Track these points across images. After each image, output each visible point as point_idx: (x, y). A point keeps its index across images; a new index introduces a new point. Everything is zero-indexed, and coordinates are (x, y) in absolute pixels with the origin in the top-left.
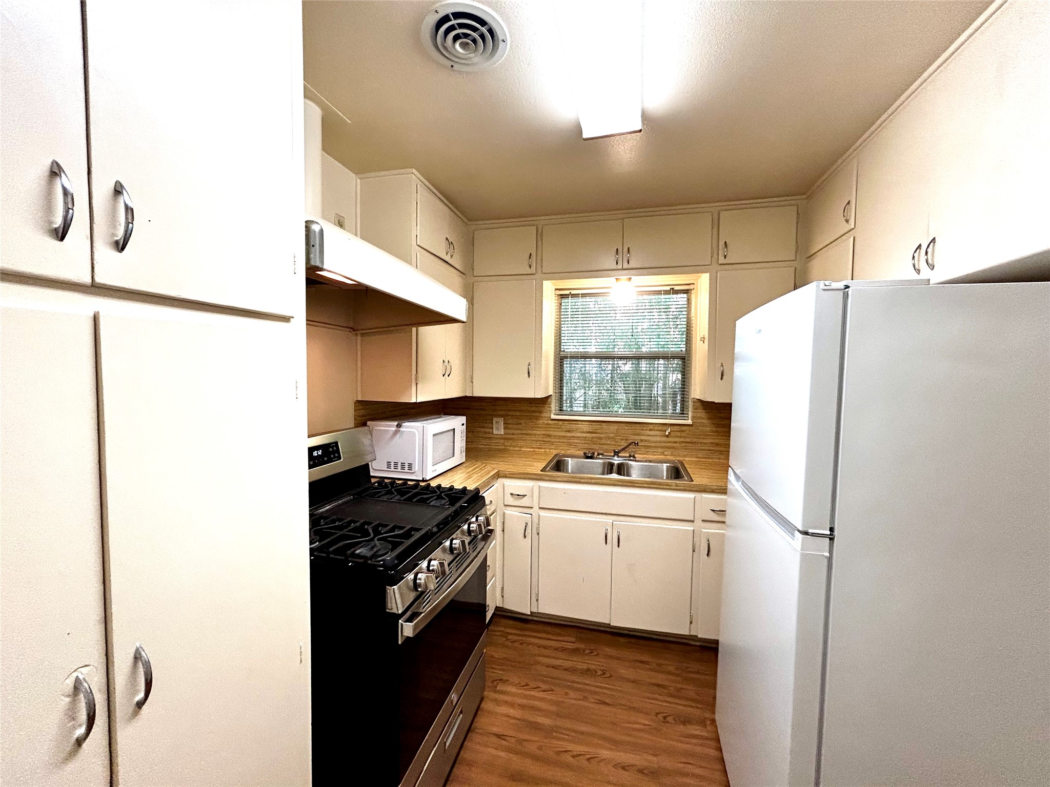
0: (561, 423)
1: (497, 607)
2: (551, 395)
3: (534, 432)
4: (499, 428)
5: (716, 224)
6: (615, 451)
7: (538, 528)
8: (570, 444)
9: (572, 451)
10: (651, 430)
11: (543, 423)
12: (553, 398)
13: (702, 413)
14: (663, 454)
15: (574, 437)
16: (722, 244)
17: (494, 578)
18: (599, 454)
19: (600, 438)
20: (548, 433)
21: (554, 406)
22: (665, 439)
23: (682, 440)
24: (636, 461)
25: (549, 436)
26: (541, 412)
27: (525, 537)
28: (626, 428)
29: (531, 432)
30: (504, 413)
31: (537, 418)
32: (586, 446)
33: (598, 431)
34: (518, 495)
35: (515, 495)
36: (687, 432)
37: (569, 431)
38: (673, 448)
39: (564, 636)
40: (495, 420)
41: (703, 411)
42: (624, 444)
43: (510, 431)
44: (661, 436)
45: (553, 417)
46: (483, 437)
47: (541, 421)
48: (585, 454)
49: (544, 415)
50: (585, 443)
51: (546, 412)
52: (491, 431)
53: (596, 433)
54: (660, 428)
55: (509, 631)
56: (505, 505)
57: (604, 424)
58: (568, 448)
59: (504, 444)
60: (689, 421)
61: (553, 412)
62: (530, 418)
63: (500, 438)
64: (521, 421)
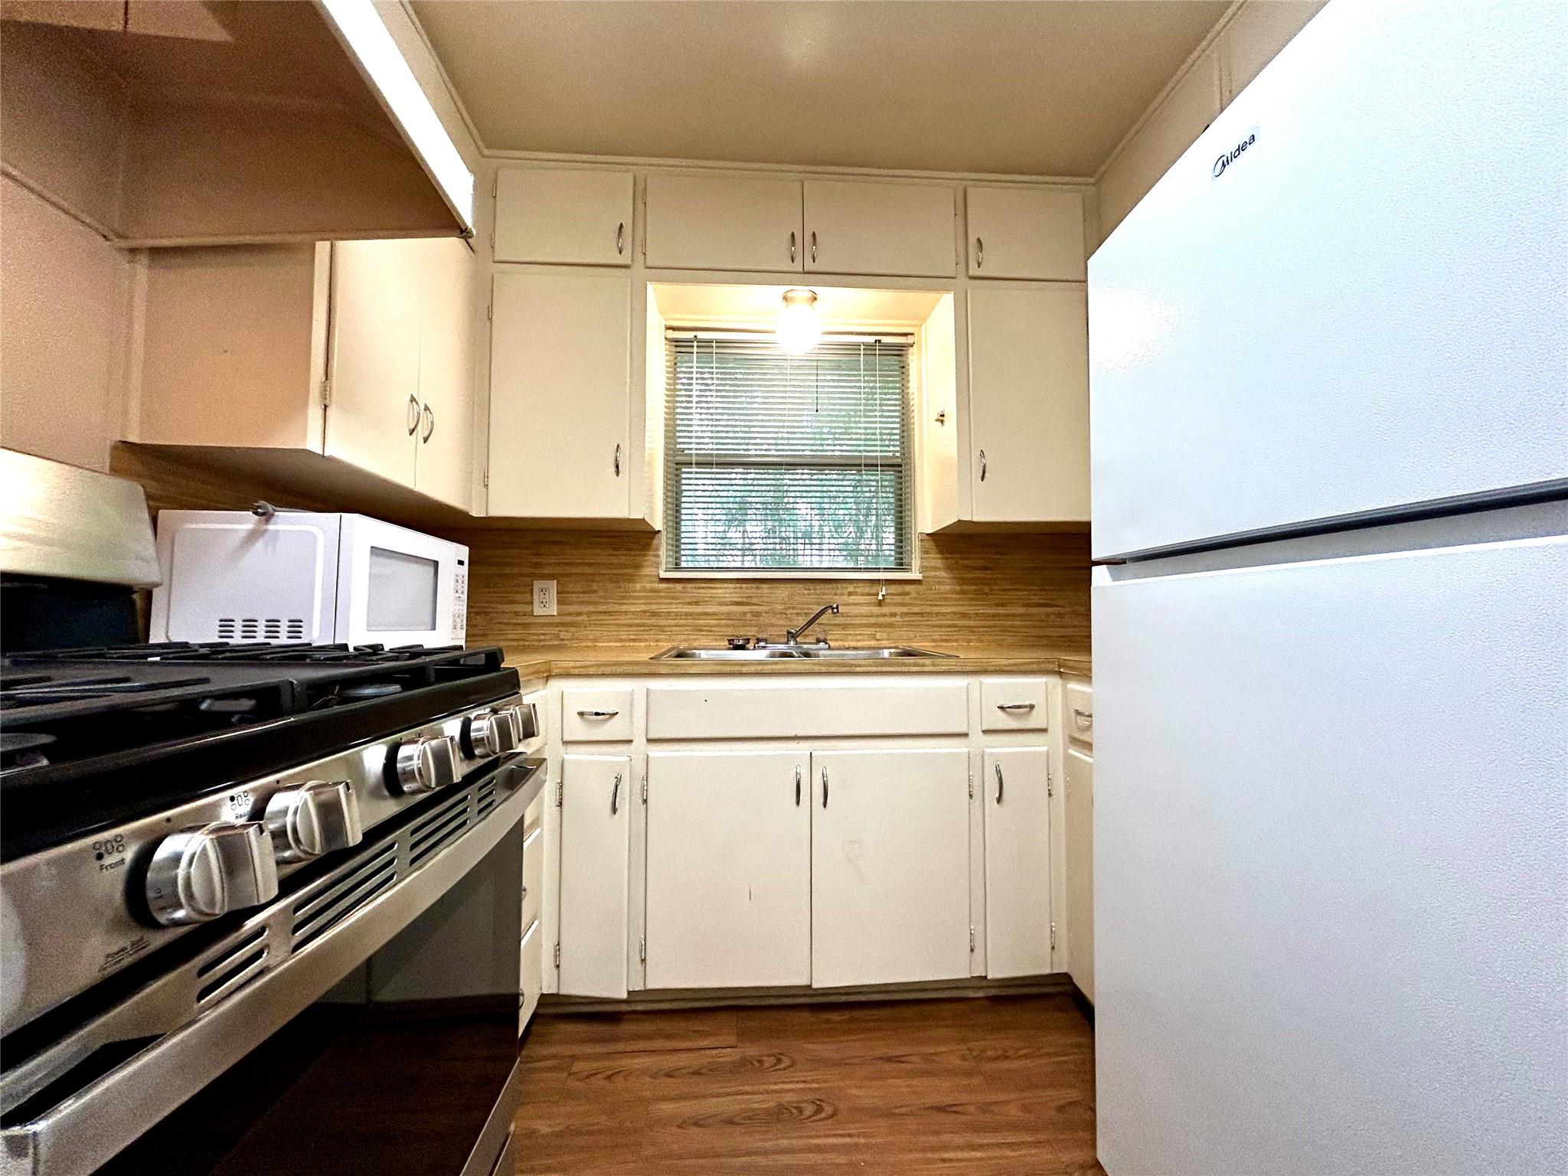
0: (679, 587)
1: (542, 995)
2: (659, 531)
3: (624, 608)
4: (546, 602)
5: (963, 208)
6: (789, 633)
7: (644, 790)
8: (699, 629)
9: (704, 642)
10: (850, 594)
11: (644, 590)
12: (664, 533)
13: (936, 560)
14: (873, 637)
15: (706, 614)
16: (972, 241)
17: (536, 923)
18: (759, 640)
19: (758, 614)
20: (654, 607)
21: (663, 548)
22: (876, 610)
23: (905, 610)
24: (829, 648)
25: (654, 614)
26: (638, 567)
27: (614, 810)
28: (806, 592)
29: (617, 608)
30: (557, 570)
31: (631, 579)
32: (730, 631)
33: (754, 601)
34: (597, 714)
35: (591, 714)
36: (913, 595)
37: (697, 603)
38: (891, 625)
39: (708, 1035)
40: (538, 585)
41: (938, 556)
42: (802, 621)
43: (572, 609)
44: (869, 604)
45: (663, 575)
46: (509, 624)
47: (638, 586)
48: (730, 641)
49: (647, 571)
50: (727, 626)
51: (647, 567)
52: (527, 608)
53: (748, 604)
54: (867, 590)
55: (576, 1049)
56: (566, 743)
57: (765, 586)
58: (695, 637)
59: (557, 637)
60: (915, 574)
61: (663, 567)
62: (615, 580)
63: (549, 623)
64: (595, 587)
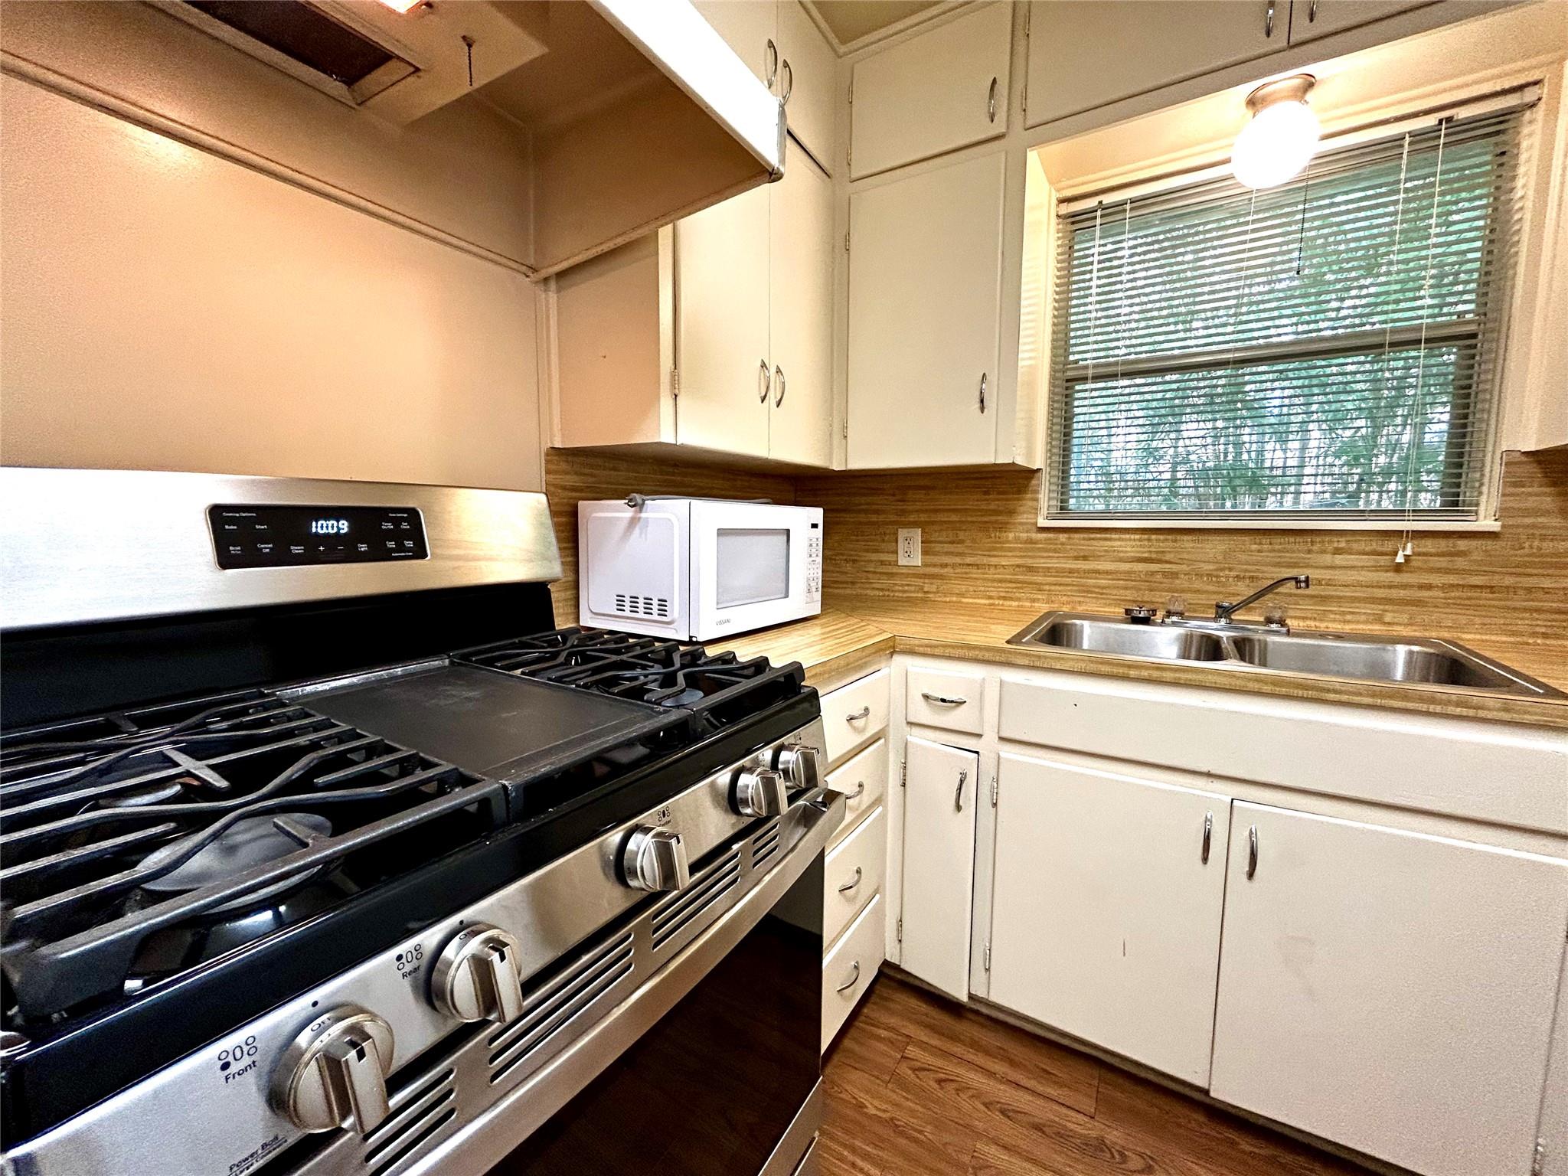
0: (1063, 537)
1: (886, 964)
2: (1039, 470)
3: (994, 561)
4: (910, 552)
6: (1218, 606)
7: (995, 792)
8: (1085, 590)
9: (1092, 607)
11: (1017, 540)
12: (1045, 477)
13: (1541, 497)
14: (1379, 619)
15: (1098, 572)
17: (878, 896)
18: (1169, 614)
19: (1174, 575)
20: (1029, 562)
21: (1045, 495)
22: (1391, 577)
23: (1452, 579)
24: (1288, 633)
25: (1030, 569)
26: (1011, 513)
27: (958, 808)
28: (1254, 547)
29: (985, 560)
30: (923, 517)
31: (1003, 527)
32: (1130, 595)
33: (1168, 557)
34: (943, 700)
35: (936, 699)
36: (1475, 556)
37: (1085, 558)
38: (1418, 603)
39: (1060, 1084)
40: (902, 533)
42: (1245, 590)
43: (936, 559)
44: (1377, 568)
45: (1042, 522)
46: (875, 573)
47: (1011, 535)
48: (1128, 612)
49: (1023, 518)
50: (1126, 588)
51: (1024, 513)
52: (892, 558)
53: (1159, 561)
54: (1375, 545)
56: (909, 723)
57: (1186, 538)
58: (1082, 599)
59: (921, 589)
60: (1486, 522)
61: (1044, 511)
62: (985, 527)
63: (914, 573)
64: (962, 535)
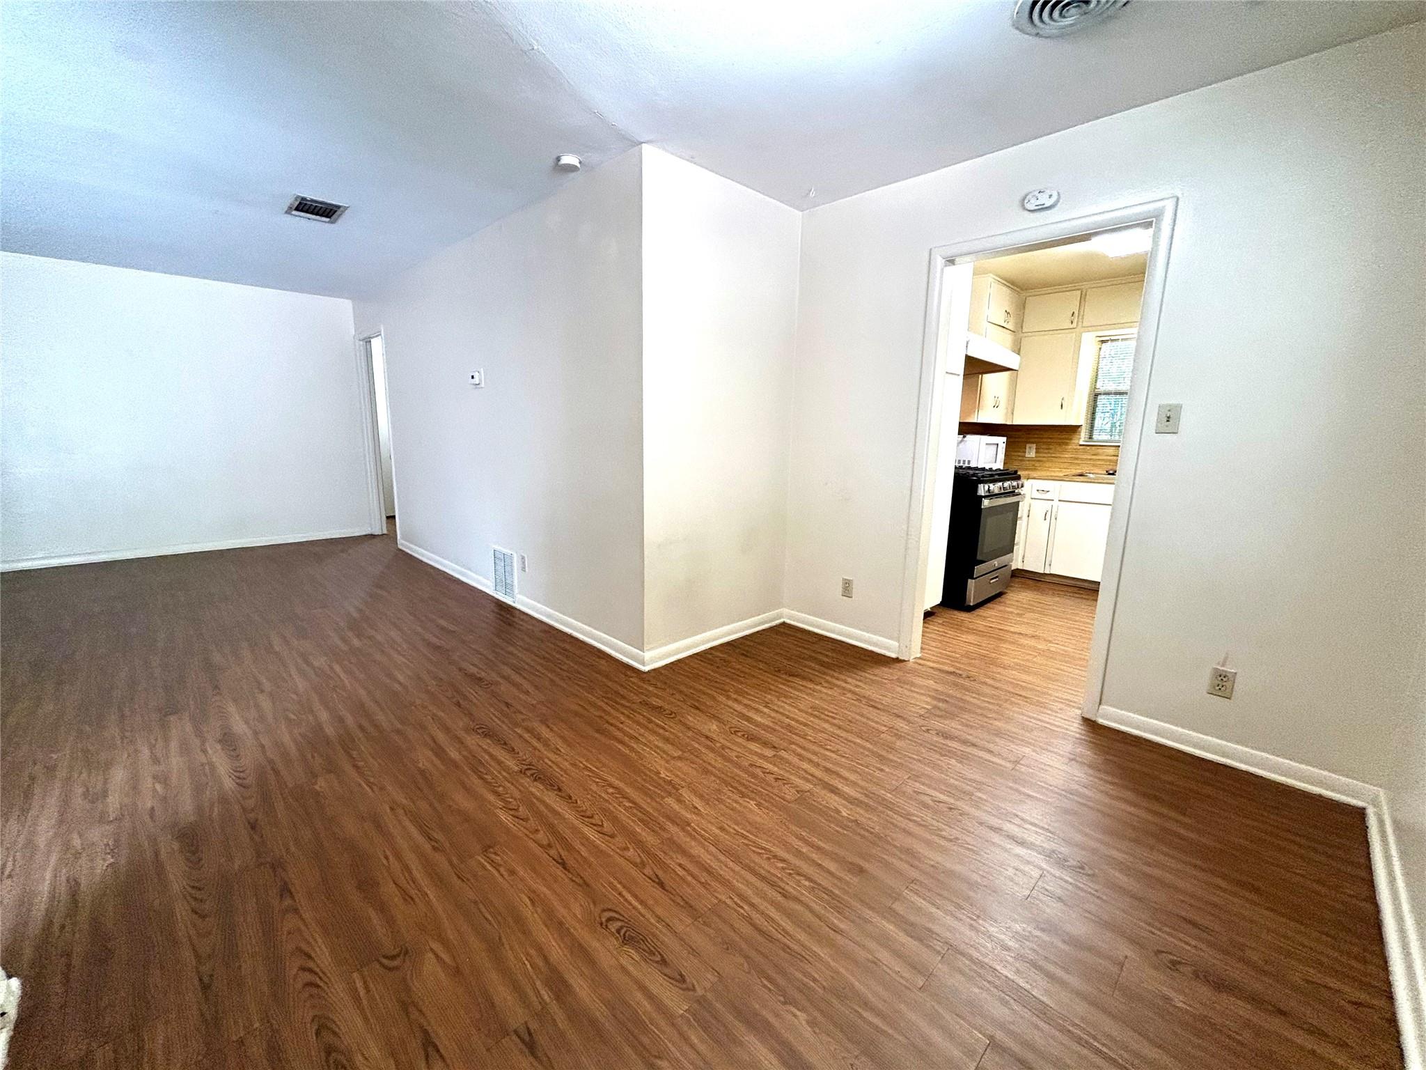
0: (1088, 448)
2: (1081, 425)
3: (1062, 456)
4: (1031, 453)
7: (1056, 515)
8: (1094, 465)
11: (1072, 448)
12: (1084, 428)
15: (1098, 459)
20: (1075, 456)
21: (1083, 434)
25: (1077, 459)
26: (1071, 439)
27: (1045, 520)
29: (1059, 455)
30: (1036, 440)
31: (1067, 444)
34: (1043, 491)
35: (1041, 491)
37: (1096, 455)
40: (1028, 446)
43: (1041, 455)
45: (1081, 443)
46: (1016, 460)
48: (1107, 471)
49: (1075, 441)
50: (1109, 465)
56: (1031, 498)
58: (1093, 469)
59: (1033, 465)
61: (1083, 439)
62: (1060, 444)
63: (1031, 460)
64: (1051, 447)
